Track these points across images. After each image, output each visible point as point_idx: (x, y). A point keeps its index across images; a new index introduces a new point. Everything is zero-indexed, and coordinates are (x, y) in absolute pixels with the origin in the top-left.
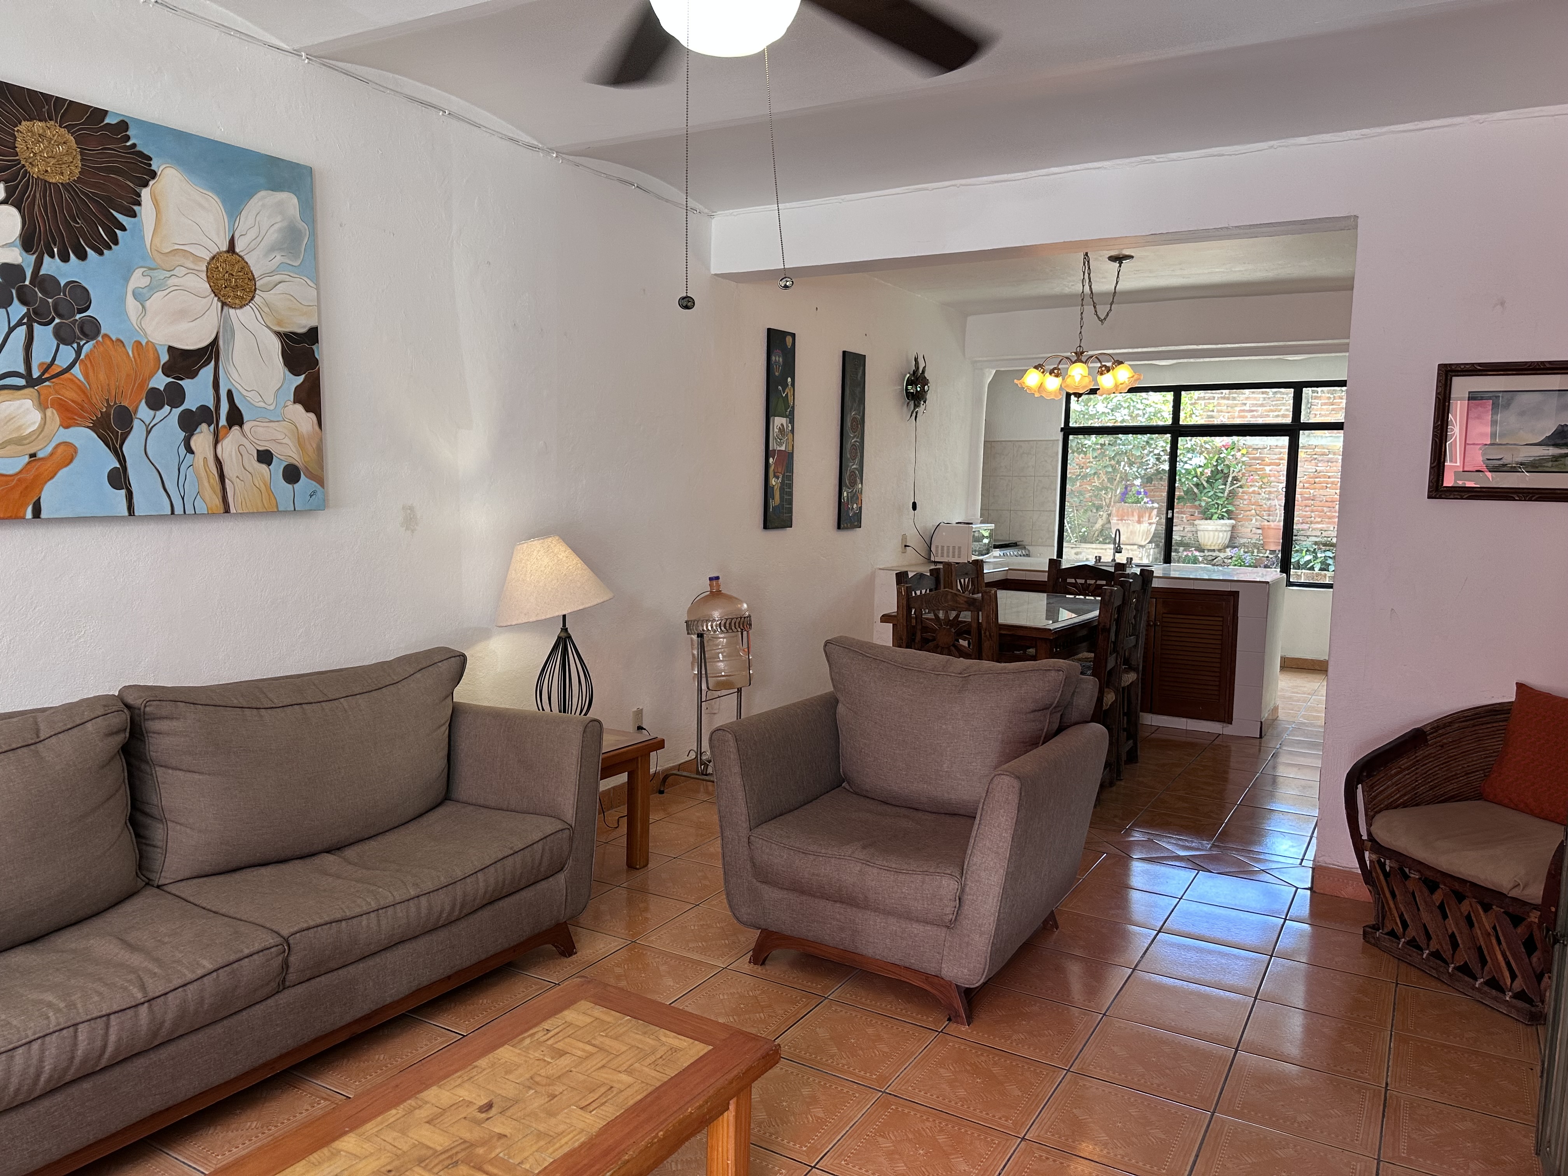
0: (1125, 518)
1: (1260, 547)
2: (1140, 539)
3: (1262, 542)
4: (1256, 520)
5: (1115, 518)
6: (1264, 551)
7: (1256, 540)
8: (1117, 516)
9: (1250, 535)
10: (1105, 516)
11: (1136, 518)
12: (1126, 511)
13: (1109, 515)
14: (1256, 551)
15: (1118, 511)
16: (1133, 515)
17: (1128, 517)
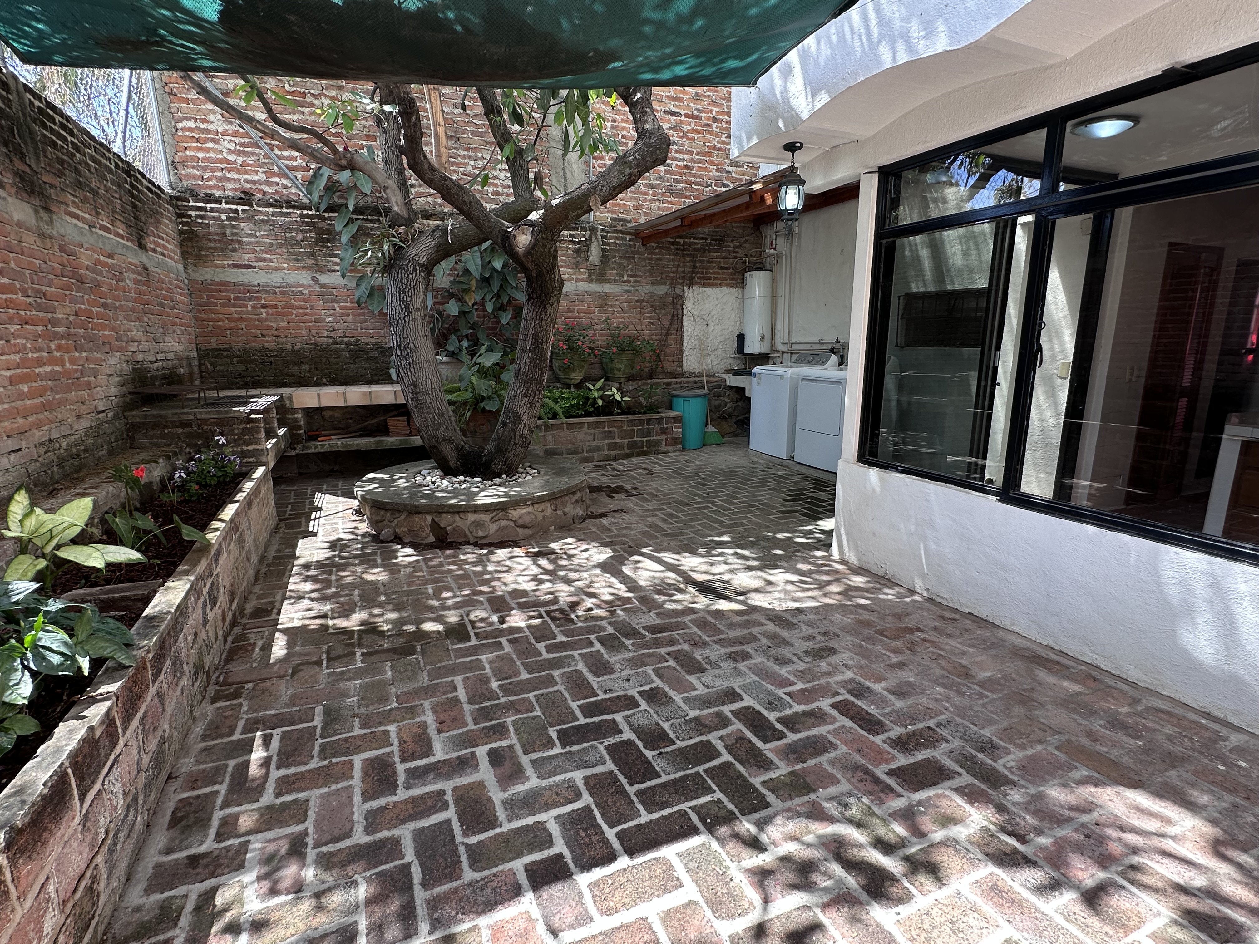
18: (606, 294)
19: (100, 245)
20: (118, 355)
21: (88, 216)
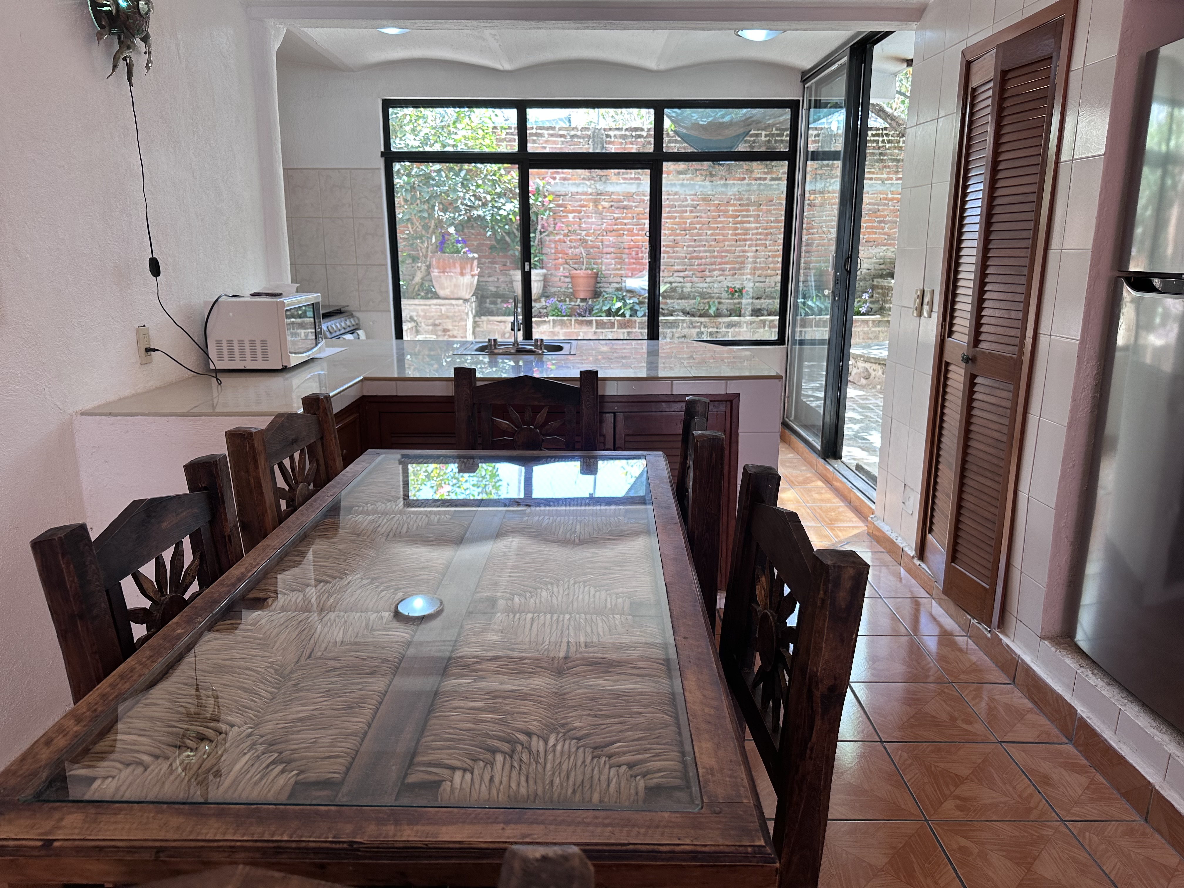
0: (448, 270)
1: (573, 296)
2: (465, 292)
3: (571, 290)
4: (564, 268)
5: (436, 270)
6: (575, 299)
7: (565, 288)
8: (438, 268)
9: (559, 284)
10: (424, 268)
11: (458, 270)
12: (446, 262)
13: (429, 267)
14: (568, 299)
15: (438, 262)
16: (455, 267)
17: (450, 268)
19: (893, 189)
20: (885, 248)
21: (885, 176)
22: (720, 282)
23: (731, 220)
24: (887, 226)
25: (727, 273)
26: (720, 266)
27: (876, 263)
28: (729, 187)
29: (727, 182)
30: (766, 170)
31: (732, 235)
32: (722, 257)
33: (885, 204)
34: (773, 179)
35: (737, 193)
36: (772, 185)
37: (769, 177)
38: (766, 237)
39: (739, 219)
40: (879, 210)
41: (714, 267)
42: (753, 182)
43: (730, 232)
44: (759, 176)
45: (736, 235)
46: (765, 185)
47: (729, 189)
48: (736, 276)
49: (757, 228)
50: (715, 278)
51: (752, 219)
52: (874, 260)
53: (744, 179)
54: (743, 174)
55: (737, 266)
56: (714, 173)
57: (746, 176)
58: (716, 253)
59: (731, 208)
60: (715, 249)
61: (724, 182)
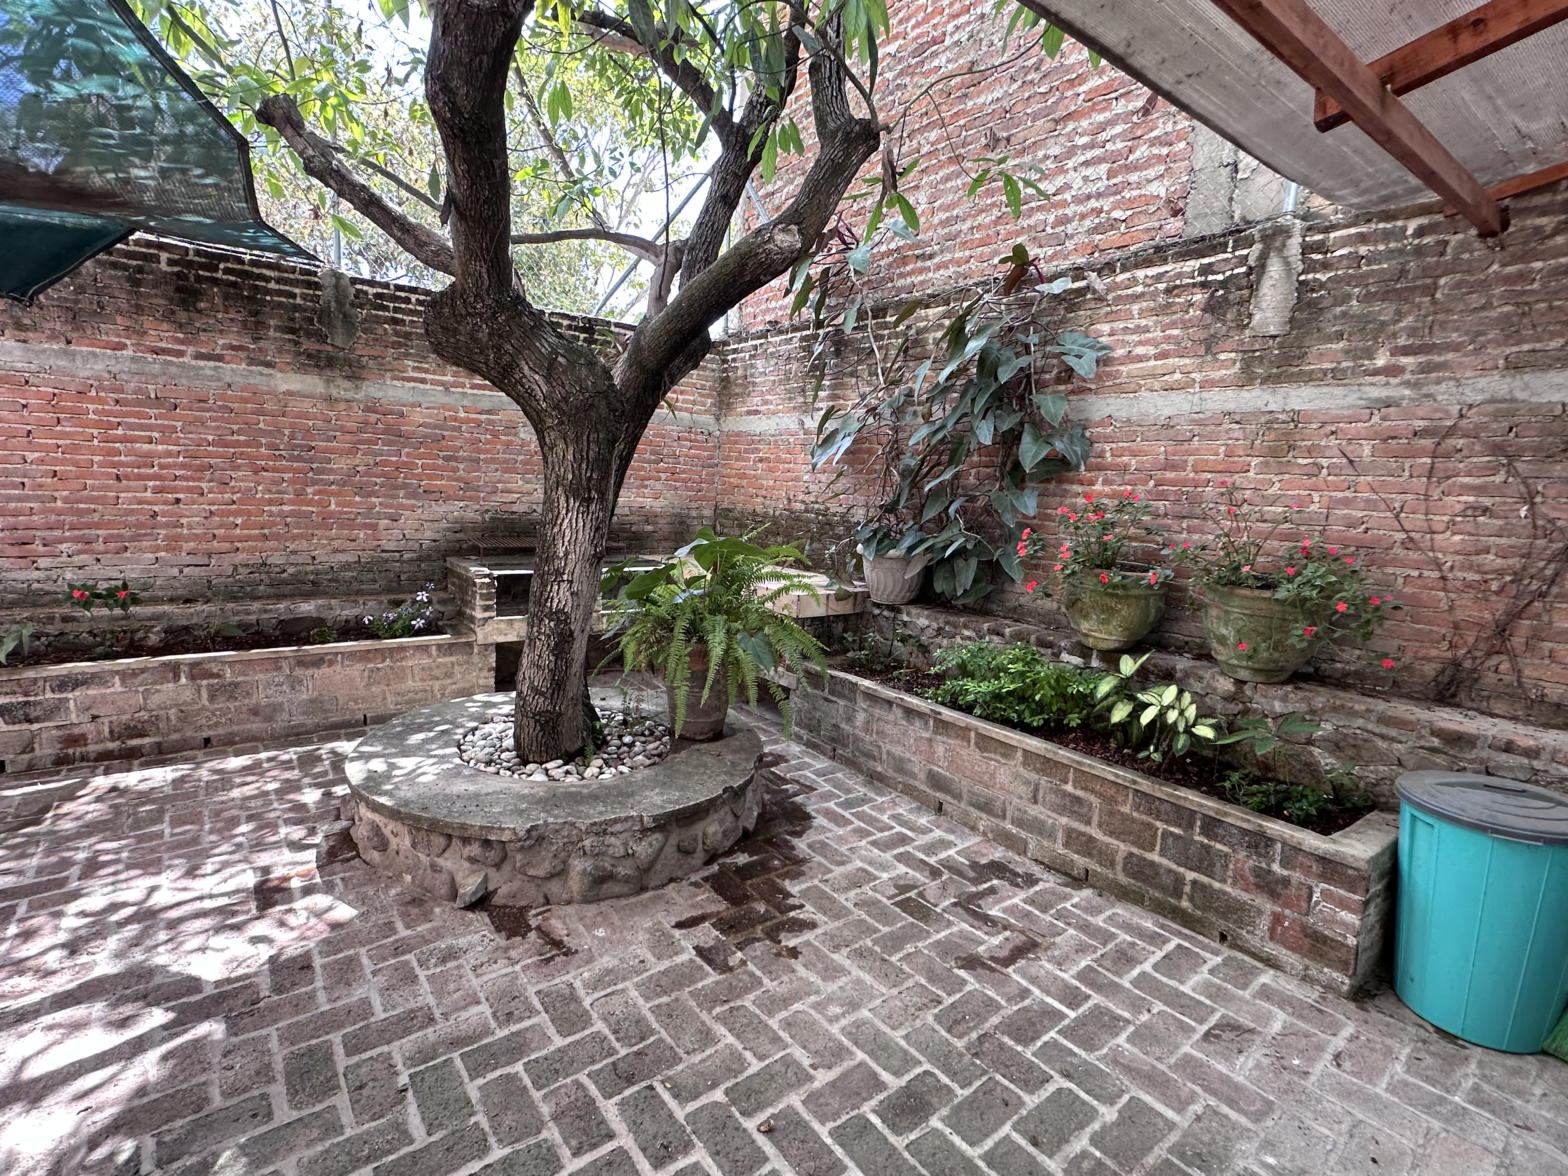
18: (1296, 417)
19: (465, 403)
20: (462, 504)
21: (449, 378)
22: (80, 568)
23: (95, 432)
24: (461, 466)
25: (99, 546)
26: (76, 532)
27: (448, 529)
28: (78, 357)
29: (73, 347)
30: (181, 336)
31: (101, 465)
32: (81, 513)
33: (454, 429)
34: (199, 356)
35: (106, 375)
36: (202, 368)
37: (191, 350)
38: (199, 474)
39: (120, 431)
40: (443, 437)
41: (57, 533)
42: (150, 357)
43: (96, 459)
44: (163, 345)
45: (114, 465)
46: (182, 366)
47: (79, 363)
48: (128, 554)
49: (169, 454)
50: (64, 558)
51: (155, 434)
52: (444, 524)
53: (122, 347)
54: (119, 336)
55: (125, 532)
56: (26, 321)
57: (128, 342)
58: (59, 503)
59: (91, 407)
60: (56, 494)
61: (62, 345)
